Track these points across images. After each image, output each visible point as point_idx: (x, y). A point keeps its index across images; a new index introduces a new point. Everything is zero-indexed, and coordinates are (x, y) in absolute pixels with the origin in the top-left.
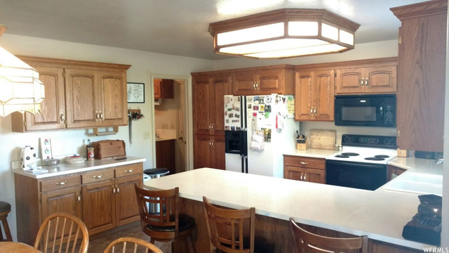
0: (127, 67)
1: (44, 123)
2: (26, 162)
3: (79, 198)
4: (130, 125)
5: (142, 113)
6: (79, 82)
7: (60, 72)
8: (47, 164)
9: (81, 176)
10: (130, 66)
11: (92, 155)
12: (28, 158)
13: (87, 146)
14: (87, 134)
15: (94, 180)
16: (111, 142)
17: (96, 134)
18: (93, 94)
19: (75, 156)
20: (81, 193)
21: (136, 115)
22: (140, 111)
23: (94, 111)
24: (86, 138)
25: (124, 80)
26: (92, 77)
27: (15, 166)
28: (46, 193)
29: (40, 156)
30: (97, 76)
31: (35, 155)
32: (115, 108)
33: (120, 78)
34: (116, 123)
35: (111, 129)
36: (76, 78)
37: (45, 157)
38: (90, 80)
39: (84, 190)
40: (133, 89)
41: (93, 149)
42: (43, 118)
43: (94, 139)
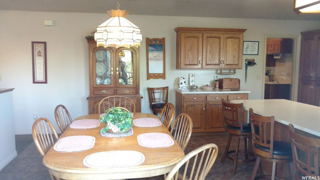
0: (243, 31)
1: (190, 65)
2: (181, 86)
3: (204, 109)
4: (246, 69)
5: (255, 62)
6: (211, 41)
7: (200, 36)
8: (192, 88)
9: (206, 96)
10: (246, 30)
11: (218, 86)
12: (181, 84)
13: (216, 81)
14: (217, 73)
15: (214, 100)
16: (231, 79)
17: (221, 74)
18: (220, 48)
19: (207, 85)
20: (206, 106)
21: (251, 63)
22: (254, 60)
23: (219, 59)
24: (216, 75)
25: (241, 39)
26: (219, 38)
27: (176, 87)
28: (186, 102)
29: (189, 84)
30: (223, 37)
31: (185, 82)
32: (234, 57)
33: (239, 38)
34: (234, 67)
35: (232, 71)
36: (209, 39)
37: (191, 84)
38: (218, 39)
39: (208, 105)
40: (250, 46)
41: (218, 82)
42: (190, 62)
43: (220, 77)
